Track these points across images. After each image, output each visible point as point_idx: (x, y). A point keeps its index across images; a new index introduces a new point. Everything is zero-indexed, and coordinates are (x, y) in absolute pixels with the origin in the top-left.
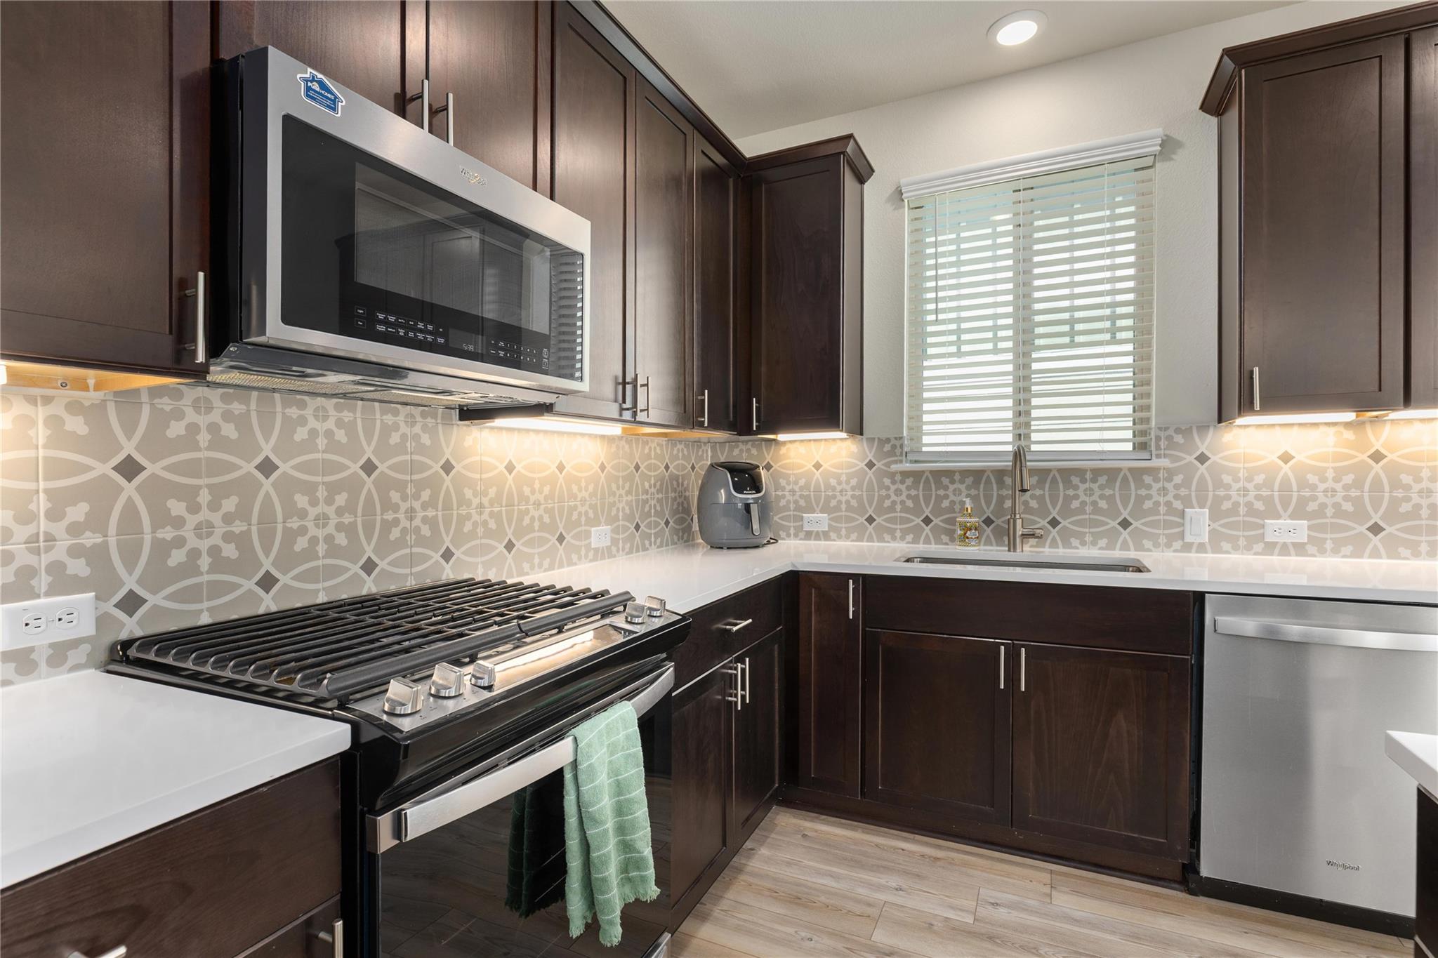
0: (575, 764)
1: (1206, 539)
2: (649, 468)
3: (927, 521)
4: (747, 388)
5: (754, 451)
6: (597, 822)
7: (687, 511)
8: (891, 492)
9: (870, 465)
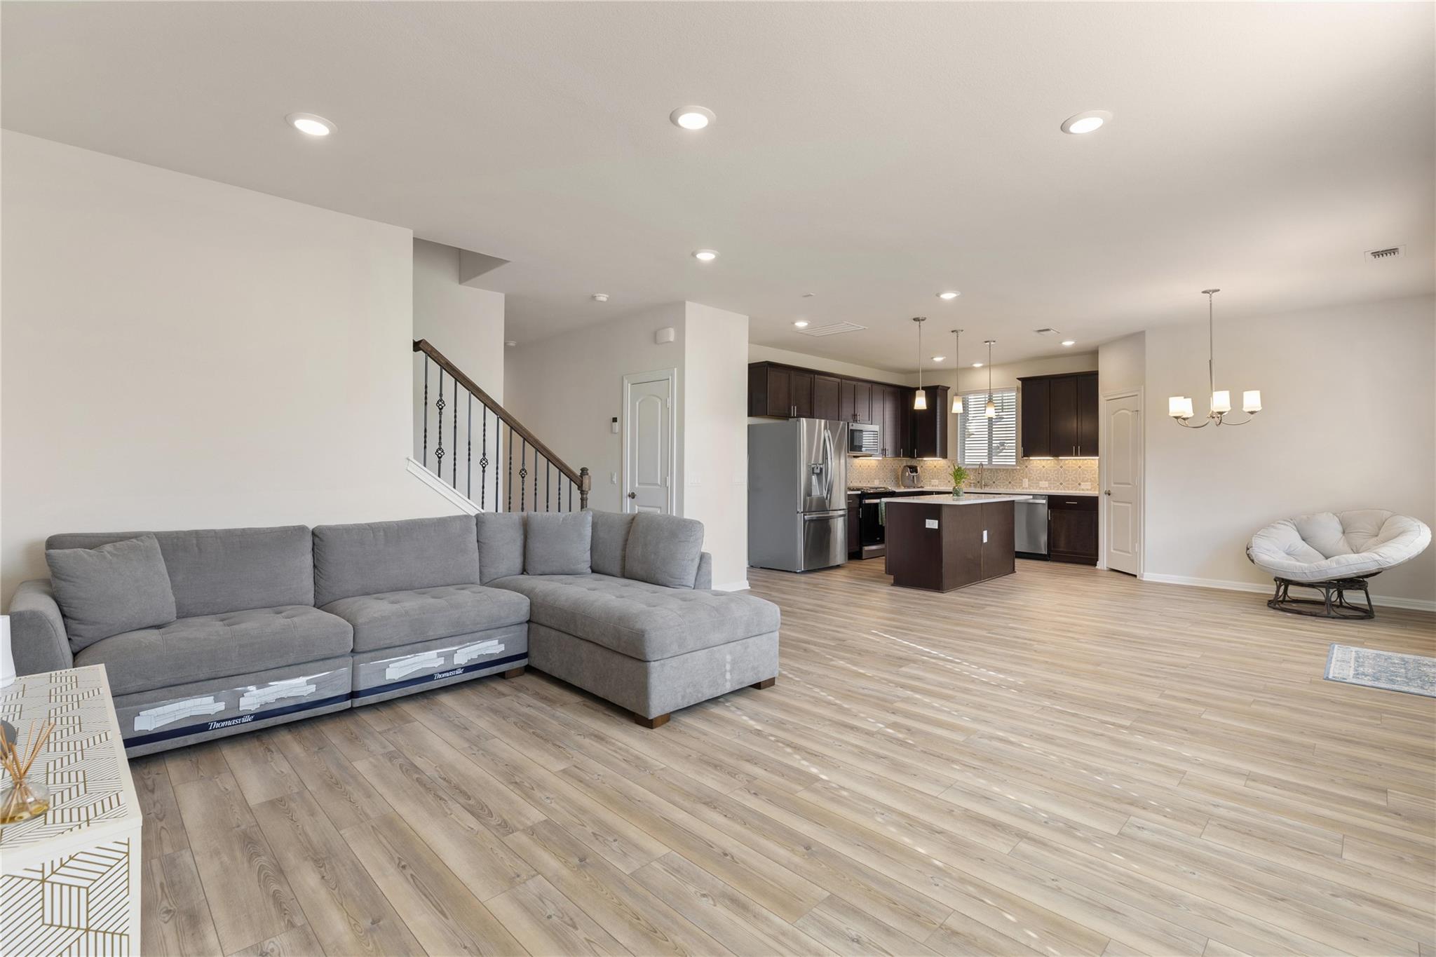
0: (880, 503)
1: (1027, 486)
2: (886, 466)
4: (913, 446)
5: (916, 462)
9: (947, 465)
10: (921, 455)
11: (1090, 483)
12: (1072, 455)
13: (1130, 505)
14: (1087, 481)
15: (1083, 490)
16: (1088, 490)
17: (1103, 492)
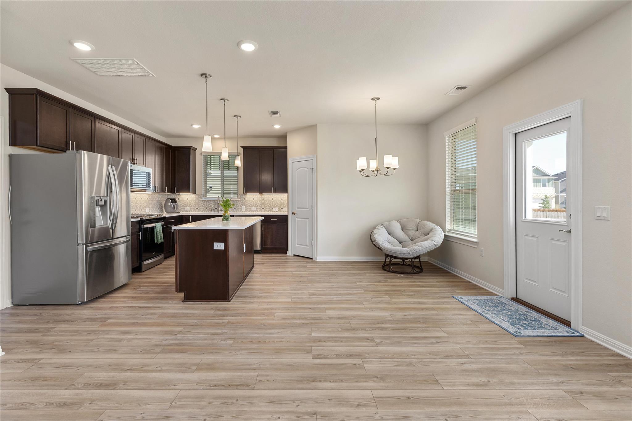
0: (156, 226)
1: (245, 210)
2: (155, 199)
3: (207, 208)
4: (174, 185)
5: (175, 196)
6: (158, 232)
7: (162, 207)
8: (201, 204)
9: (197, 199)
10: (179, 191)
11: (278, 208)
12: (271, 193)
13: (307, 220)
14: (276, 207)
15: (274, 212)
16: (276, 211)
17: (290, 213)
